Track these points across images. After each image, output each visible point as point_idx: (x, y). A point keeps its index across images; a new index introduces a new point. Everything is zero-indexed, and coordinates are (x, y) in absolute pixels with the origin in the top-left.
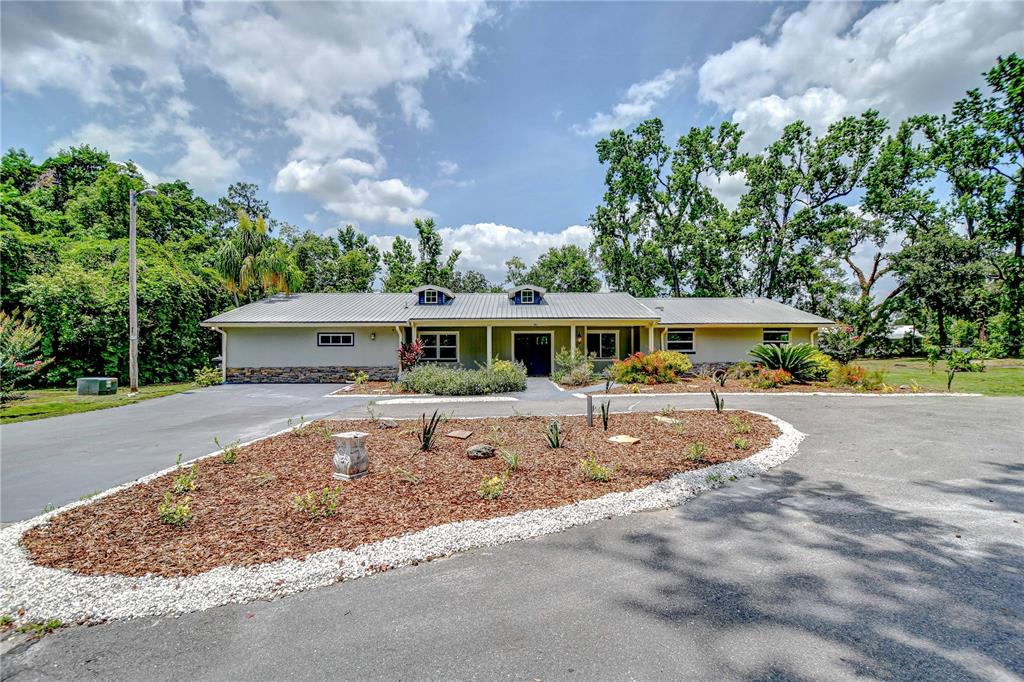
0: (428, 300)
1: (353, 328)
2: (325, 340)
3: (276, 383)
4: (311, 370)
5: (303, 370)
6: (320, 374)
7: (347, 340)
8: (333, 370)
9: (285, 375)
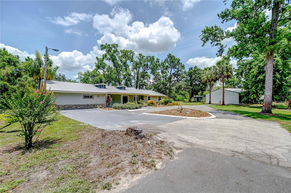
0: (102, 87)
1: (94, 94)
2: (85, 97)
3: (70, 109)
4: (82, 105)
5: (79, 105)
6: (84, 106)
7: (91, 97)
8: (88, 105)
9: (74, 107)
